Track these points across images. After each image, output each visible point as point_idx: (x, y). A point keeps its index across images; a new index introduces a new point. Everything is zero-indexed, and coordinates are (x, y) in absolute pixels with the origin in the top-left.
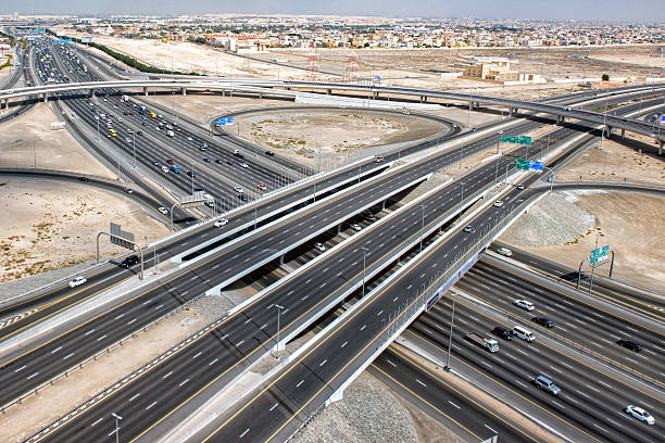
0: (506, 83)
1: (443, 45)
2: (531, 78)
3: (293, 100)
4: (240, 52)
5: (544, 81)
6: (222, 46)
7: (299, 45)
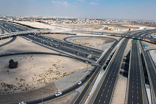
0: (114, 31)
1: (92, 23)
2: (117, 29)
3: (76, 35)
4: (51, 24)
5: (120, 30)
6: (46, 23)
7: (62, 23)
